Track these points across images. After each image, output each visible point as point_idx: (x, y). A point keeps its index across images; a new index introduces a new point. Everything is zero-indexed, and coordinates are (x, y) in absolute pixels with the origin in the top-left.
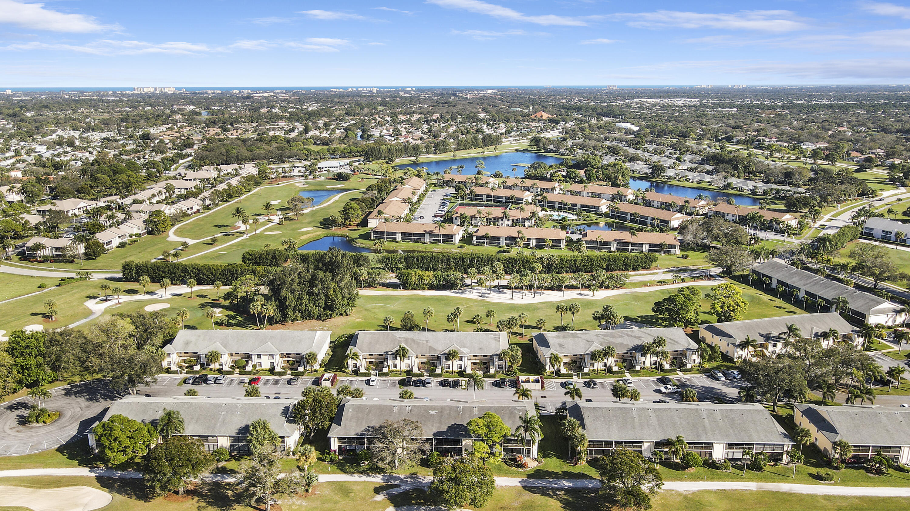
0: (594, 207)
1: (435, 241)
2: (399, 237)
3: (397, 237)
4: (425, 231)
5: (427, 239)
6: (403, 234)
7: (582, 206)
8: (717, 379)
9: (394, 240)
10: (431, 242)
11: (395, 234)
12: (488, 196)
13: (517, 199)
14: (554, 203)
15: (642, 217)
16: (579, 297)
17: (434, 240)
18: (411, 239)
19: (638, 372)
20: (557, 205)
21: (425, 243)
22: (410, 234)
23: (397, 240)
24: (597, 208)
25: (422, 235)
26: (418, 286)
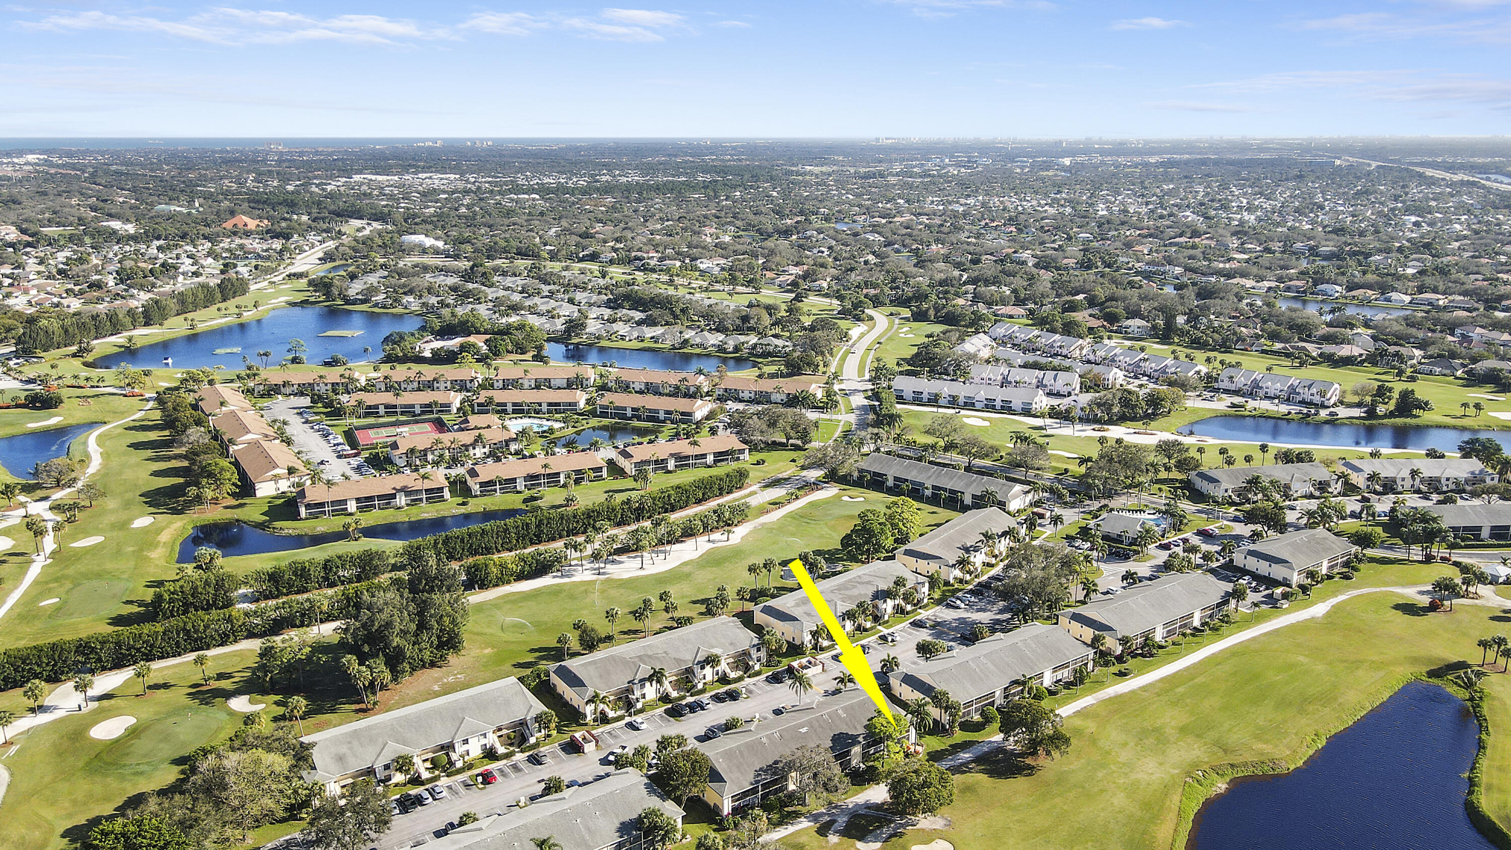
0: (570, 404)
1: (415, 502)
2: (352, 506)
3: (348, 506)
4: (394, 489)
5: (401, 500)
6: (358, 500)
7: (550, 404)
8: (958, 608)
9: (345, 512)
10: (408, 505)
11: (344, 502)
12: (387, 406)
13: (442, 405)
14: (505, 404)
15: (650, 410)
16: (711, 545)
17: (413, 500)
18: (374, 506)
19: (887, 622)
20: (510, 408)
21: (399, 508)
22: (371, 498)
23: (349, 510)
24: (575, 404)
25: (393, 496)
26: (501, 581)
